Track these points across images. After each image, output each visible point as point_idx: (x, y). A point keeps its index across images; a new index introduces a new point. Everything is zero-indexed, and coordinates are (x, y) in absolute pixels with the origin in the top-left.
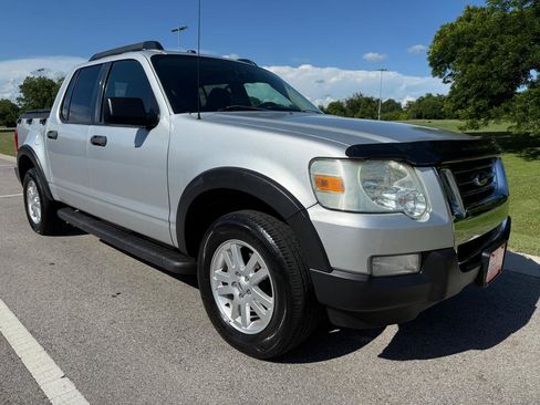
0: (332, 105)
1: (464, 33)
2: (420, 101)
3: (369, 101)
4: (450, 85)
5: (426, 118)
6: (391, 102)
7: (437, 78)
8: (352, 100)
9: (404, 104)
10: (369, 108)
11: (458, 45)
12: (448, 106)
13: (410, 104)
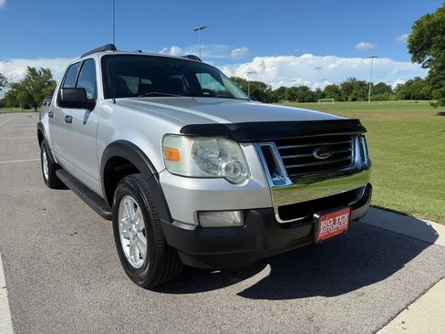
0: (328, 88)
1: (439, 22)
2: (409, 84)
3: (362, 84)
4: (428, 70)
5: (414, 98)
6: (381, 85)
7: (416, 63)
8: (346, 83)
9: (394, 86)
10: (361, 90)
11: (433, 33)
12: (426, 88)
13: (400, 87)
